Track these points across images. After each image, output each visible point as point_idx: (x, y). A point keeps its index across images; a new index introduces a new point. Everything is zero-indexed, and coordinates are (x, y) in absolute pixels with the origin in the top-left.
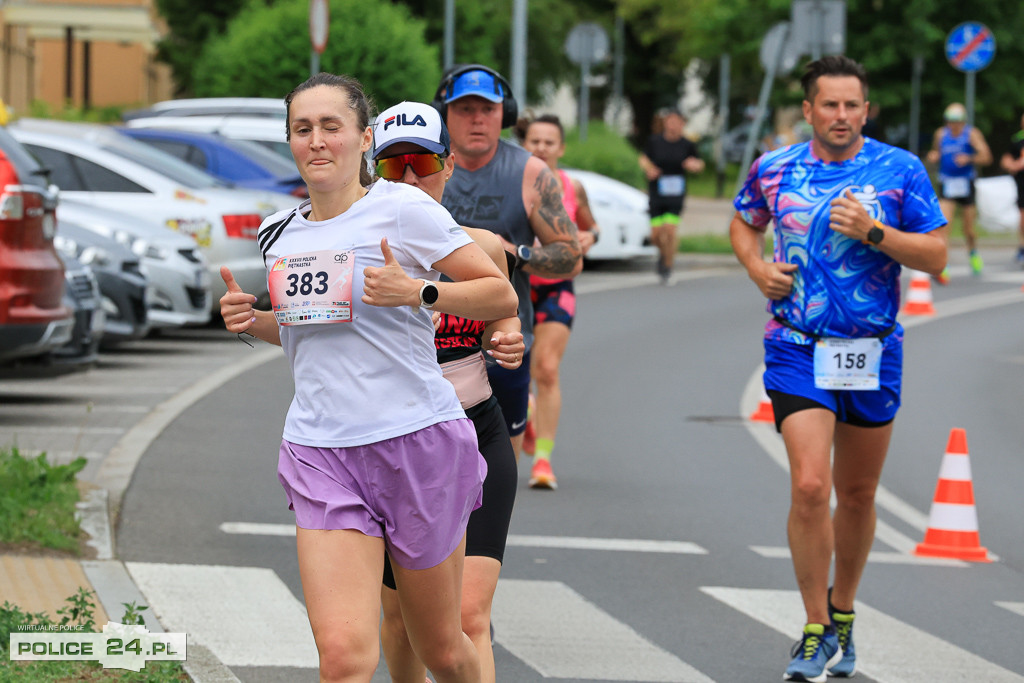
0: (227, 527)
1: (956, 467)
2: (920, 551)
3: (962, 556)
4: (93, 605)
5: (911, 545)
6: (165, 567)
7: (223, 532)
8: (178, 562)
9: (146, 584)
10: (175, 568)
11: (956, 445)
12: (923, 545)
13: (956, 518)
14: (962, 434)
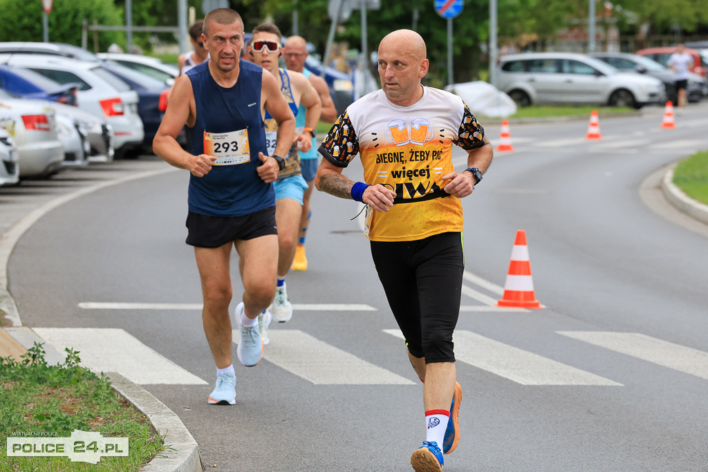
0: (82, 305)
1: (521, 254)
2: (501, 304)
3: (526, 306)
4: (44, 352)
5: (496, 302)
6: (57, 330)
7: (80, 308)
8: (64, 327)
9: (50, 340)
10: (62, 330)
11: (520, 240)
12: (502, 300)
13: (522, 283)
14: (524, 233)
